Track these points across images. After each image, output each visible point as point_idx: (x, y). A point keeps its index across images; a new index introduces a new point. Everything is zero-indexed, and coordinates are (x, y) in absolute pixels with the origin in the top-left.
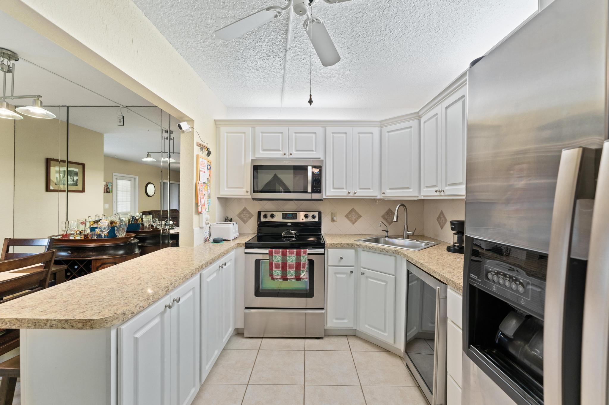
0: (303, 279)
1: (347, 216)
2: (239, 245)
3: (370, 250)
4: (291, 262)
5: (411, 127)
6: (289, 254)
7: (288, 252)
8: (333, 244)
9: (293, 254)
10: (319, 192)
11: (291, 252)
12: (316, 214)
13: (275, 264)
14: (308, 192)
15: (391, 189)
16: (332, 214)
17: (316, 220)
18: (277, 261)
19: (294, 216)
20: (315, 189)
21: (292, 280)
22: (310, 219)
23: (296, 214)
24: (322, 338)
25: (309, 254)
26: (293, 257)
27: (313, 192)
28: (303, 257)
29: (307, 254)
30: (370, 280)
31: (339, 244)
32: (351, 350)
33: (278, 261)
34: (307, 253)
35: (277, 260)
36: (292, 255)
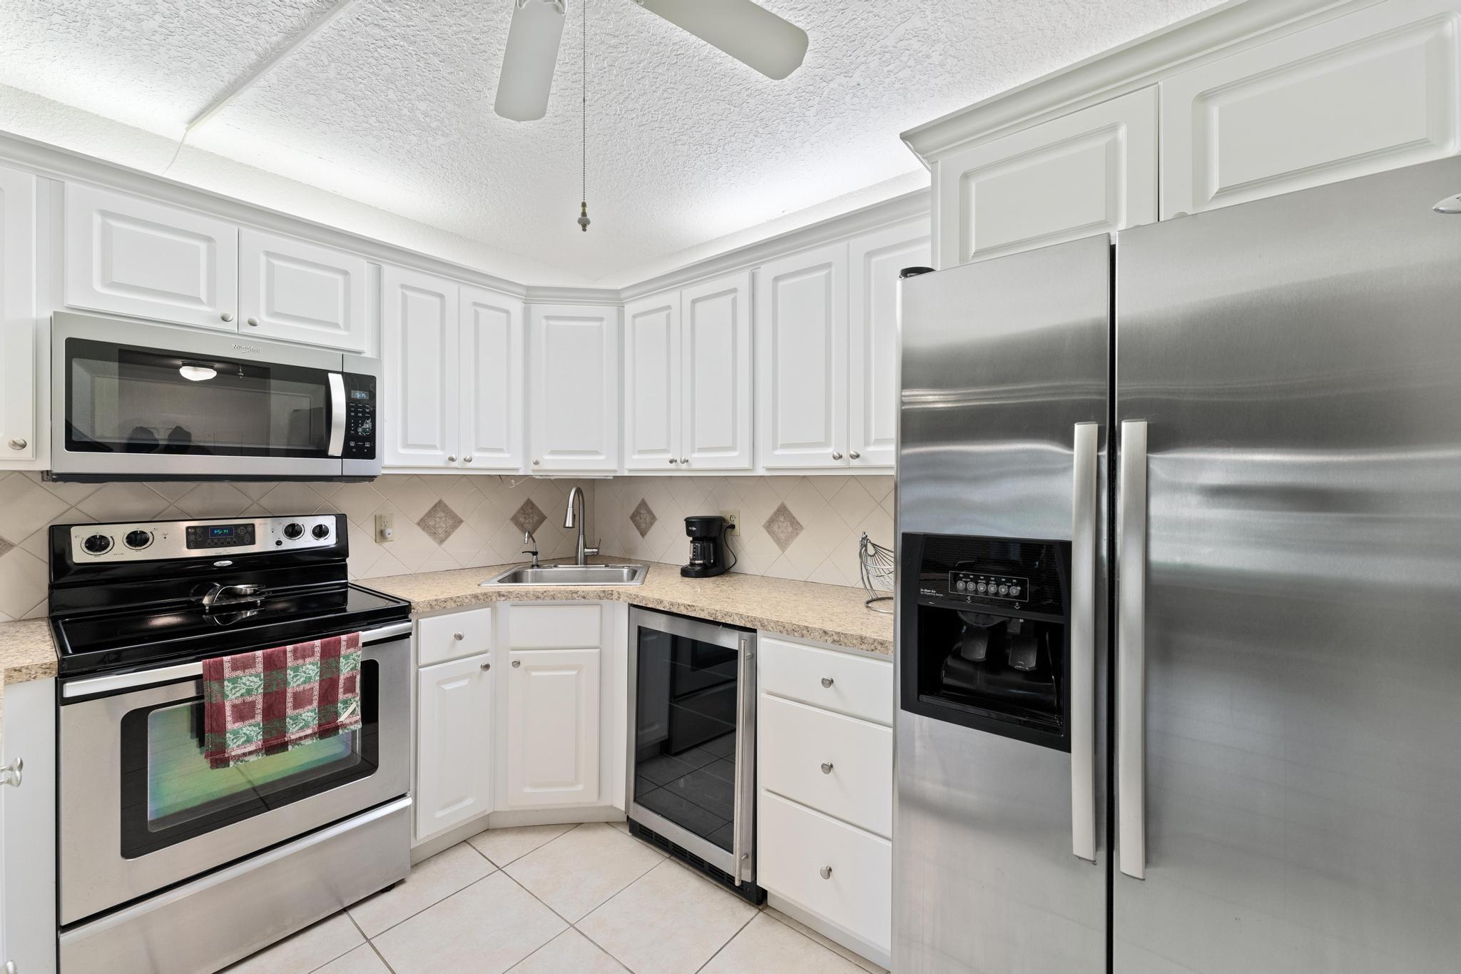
0: (344, 726)
1: (422, 523)
2: (16, 674)
3: (540, 601)
4: (305, 682)
5: (601, 319)
6: (296, 658)
7: (289, 655)
8: (434, 603)
9: (309, 656)
10: (370, 454)
11: (304, 649)
12: (330, 522)
13: (234, 706)
14: (331, 453)
15: (553, 452)
16: (378, 519)
17: (330, 541)
18: (242, 695)
19: (248, 535)
20: (352, 444)
21: (302, 742)
22: (306, 541)
23: (253, 525)
24: (401, 882)
25: (365, 644)
26: (310, 667)
27: (348, 453)
28: (347, 657)
29: (360, 644)
30: (534, 674)
31: (451, 599)
32: (497, 867)
33: (249, 692)
34: (361, 642)
35: (243, 691)
36: (308, 660)
